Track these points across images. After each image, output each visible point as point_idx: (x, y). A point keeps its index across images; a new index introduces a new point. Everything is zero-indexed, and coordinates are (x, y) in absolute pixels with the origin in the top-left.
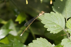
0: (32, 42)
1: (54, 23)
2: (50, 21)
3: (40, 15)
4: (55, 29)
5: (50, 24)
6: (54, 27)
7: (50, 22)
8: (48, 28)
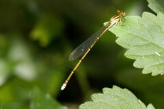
0: (91, 100)
1: (154, 44)
2: (141, 39)
3: (112, 23)
4: (157, 63)
5: (141, 46)
6: (154, 56)
7: (141, 43)
8: (138, 60)
